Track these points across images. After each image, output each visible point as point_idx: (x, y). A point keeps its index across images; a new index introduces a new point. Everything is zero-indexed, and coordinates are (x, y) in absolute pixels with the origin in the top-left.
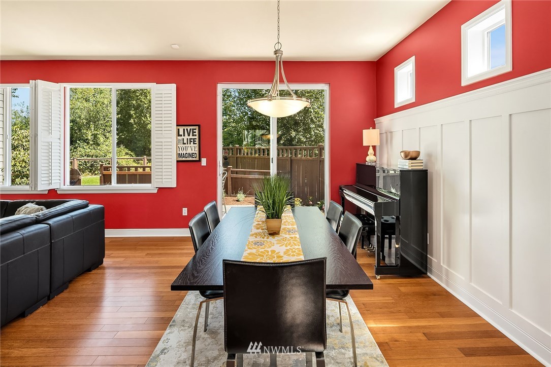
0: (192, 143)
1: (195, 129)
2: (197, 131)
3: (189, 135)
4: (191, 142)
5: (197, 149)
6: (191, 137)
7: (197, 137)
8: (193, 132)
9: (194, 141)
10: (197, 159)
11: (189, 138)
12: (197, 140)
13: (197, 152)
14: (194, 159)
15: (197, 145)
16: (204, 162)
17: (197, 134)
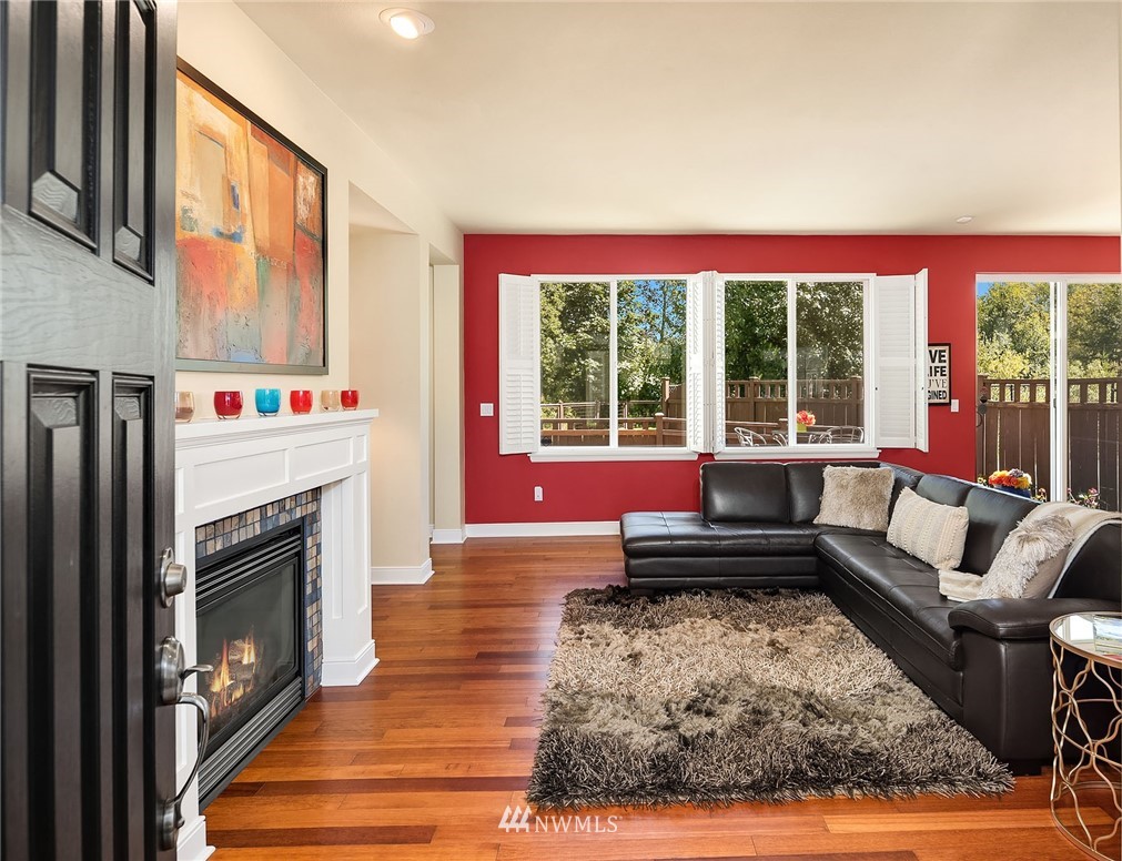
0: (938, 374)
1: (944, 351)
2: (946, 354)
3: (933, 361)
4: (936, 372)
5: (947, 384)
6: (937, 363)
7: (946, 364)
8: (941, 356)
9: (942, 371)
10: (947, 401)
11: (933, 365)
12: (947, 369)
13: (947, 390)
14: (942, 401)
15: (947, 378)
16: (955, 406)
17: (946, 358)
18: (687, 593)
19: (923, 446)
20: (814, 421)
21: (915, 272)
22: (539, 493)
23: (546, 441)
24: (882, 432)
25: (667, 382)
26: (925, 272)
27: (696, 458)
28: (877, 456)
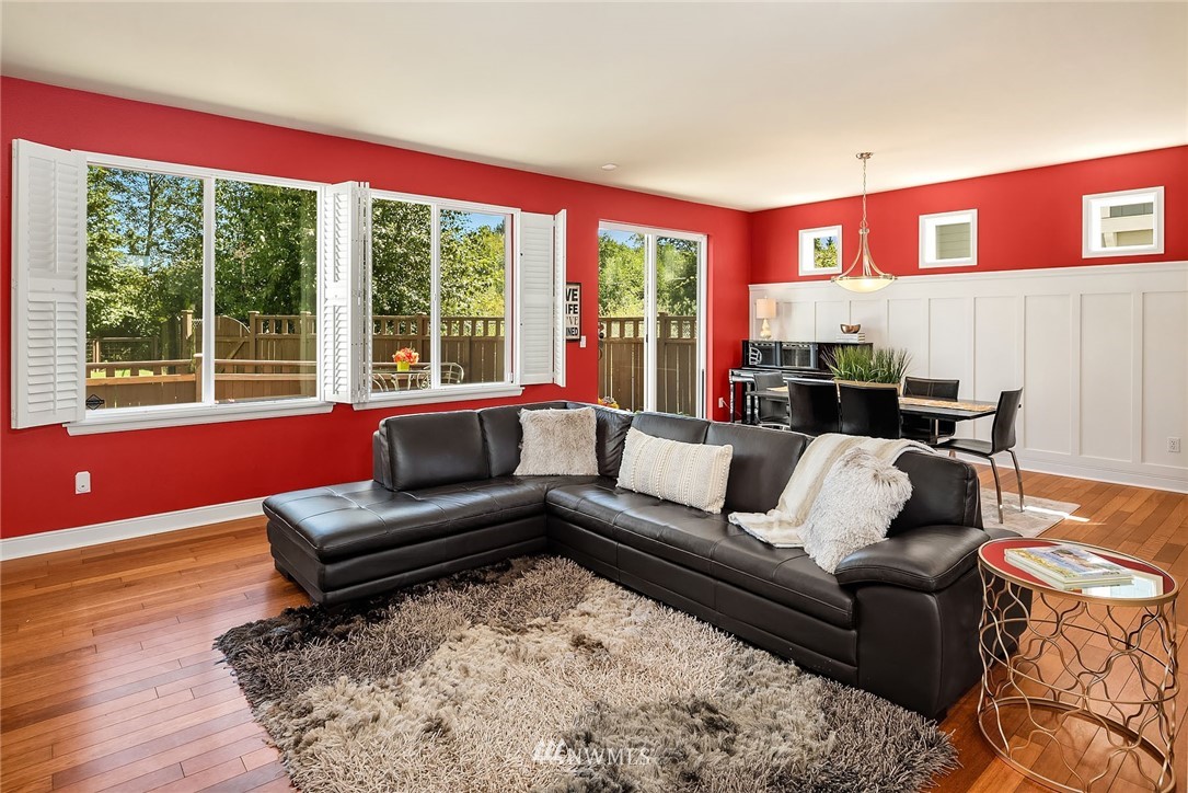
0: (572, 312)
1: (576, 290)
2: (577, 293)
3: (568, 300)
4: (570, 309)
5: (578, 322)
6: (571, 302)
7: (577, 303)
8: (574, 295)
9: (575, 309)
10: (578, 338)
11: (568, 303)
12: (578, 307)
13: (578, 327)
14: (574, 337)
15: (578, 315)
16: (583, 344)
17: (578, 297)
18: (411, 593)
19: (561, 381)
20: (417, 359)
21: (554, 212)
22: (83, 482)
23: (93, 403)
24: (526, 370)
25: (190, 316)
26: (563, 213)
27: (330, 410)
28: (520, 393)
